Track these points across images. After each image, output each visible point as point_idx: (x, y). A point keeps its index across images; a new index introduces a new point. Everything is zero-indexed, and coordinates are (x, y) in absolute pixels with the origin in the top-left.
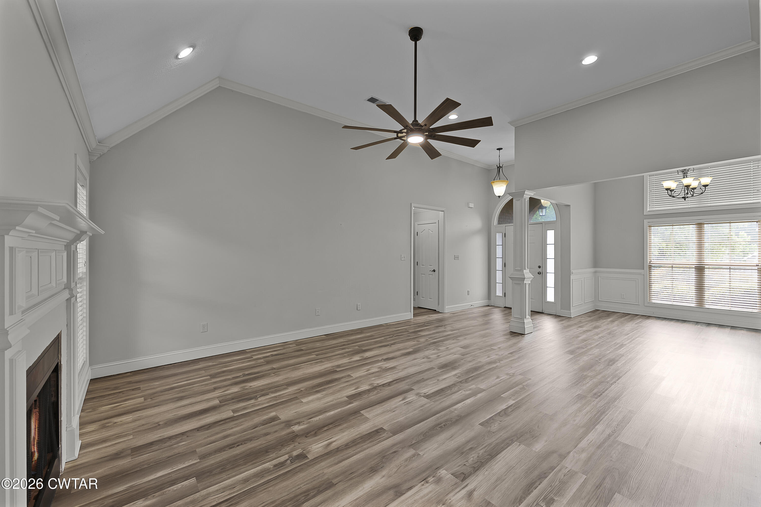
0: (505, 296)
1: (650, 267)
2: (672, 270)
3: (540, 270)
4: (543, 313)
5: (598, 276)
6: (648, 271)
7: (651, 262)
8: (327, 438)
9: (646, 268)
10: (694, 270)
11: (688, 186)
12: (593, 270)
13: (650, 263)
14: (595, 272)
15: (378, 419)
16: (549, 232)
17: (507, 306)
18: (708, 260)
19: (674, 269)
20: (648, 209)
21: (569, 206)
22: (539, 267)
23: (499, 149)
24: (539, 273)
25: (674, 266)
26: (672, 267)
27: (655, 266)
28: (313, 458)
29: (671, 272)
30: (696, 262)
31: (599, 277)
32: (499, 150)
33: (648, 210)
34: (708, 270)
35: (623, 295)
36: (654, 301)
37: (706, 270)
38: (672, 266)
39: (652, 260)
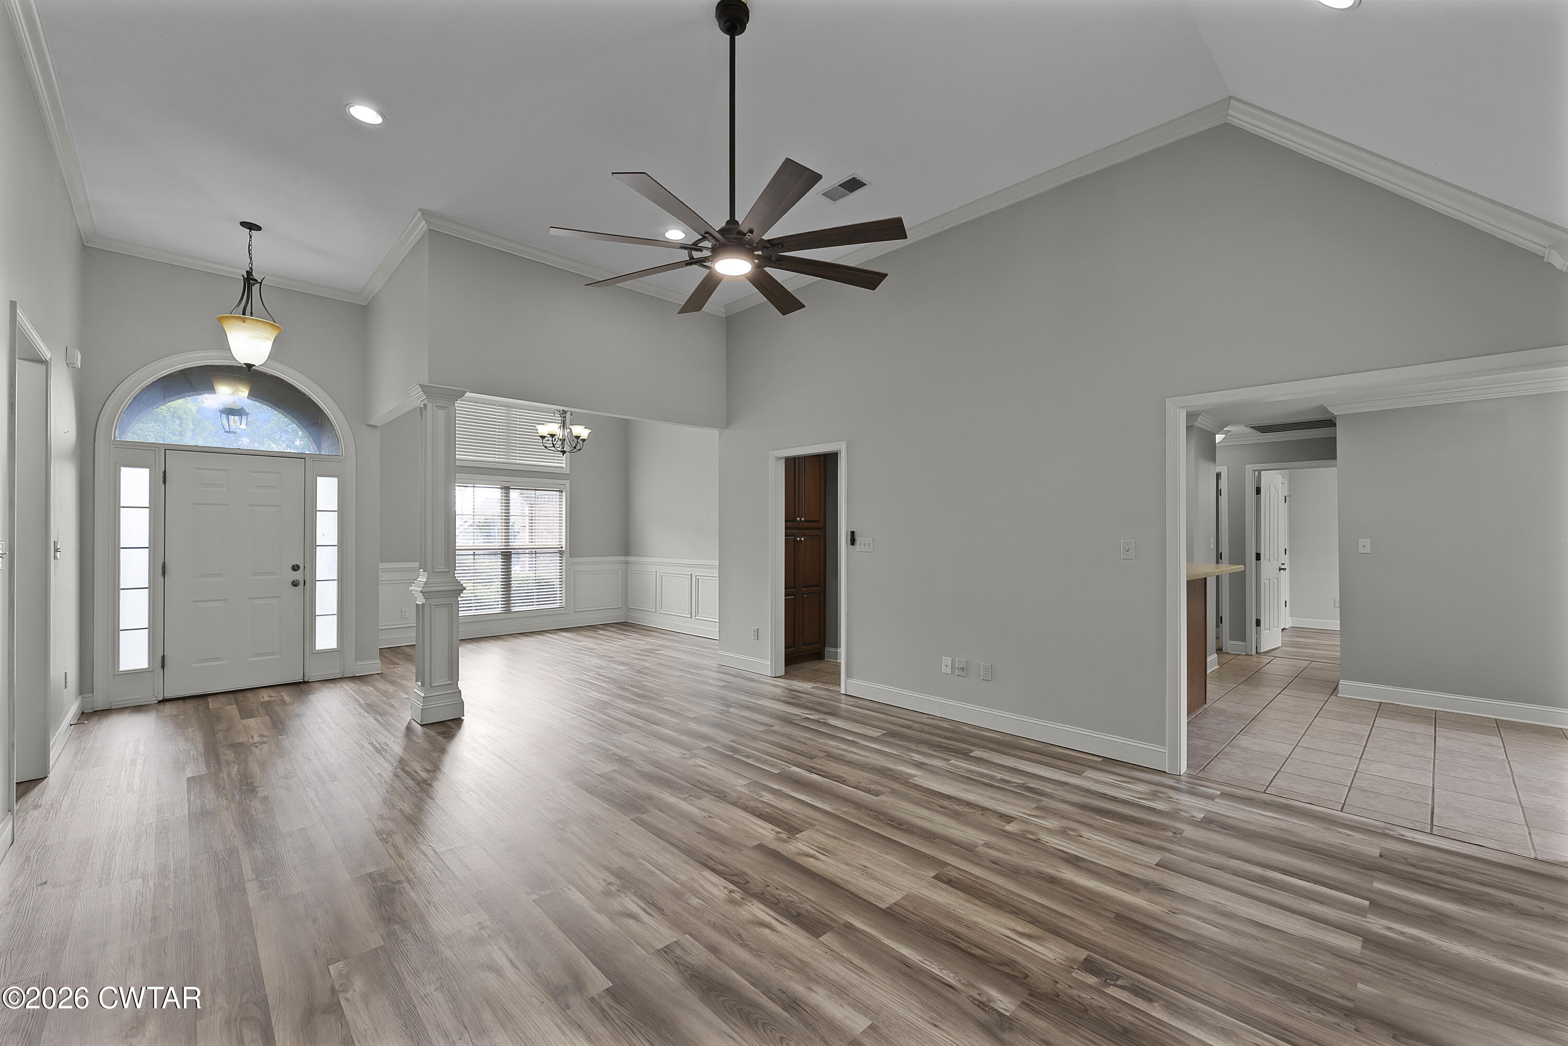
0: (163, 667)
8: (1009, 942)
11: (577, 437)
15: (901, 883)
17: (168, 695)
19: (476, 557)
23: (251, 227)
24: (295, 584)
25: (477, 552)
26: (474, 555)
28: (1083, 950)
32: (251, 229)
34: (516, 556)
38: (474, 553)
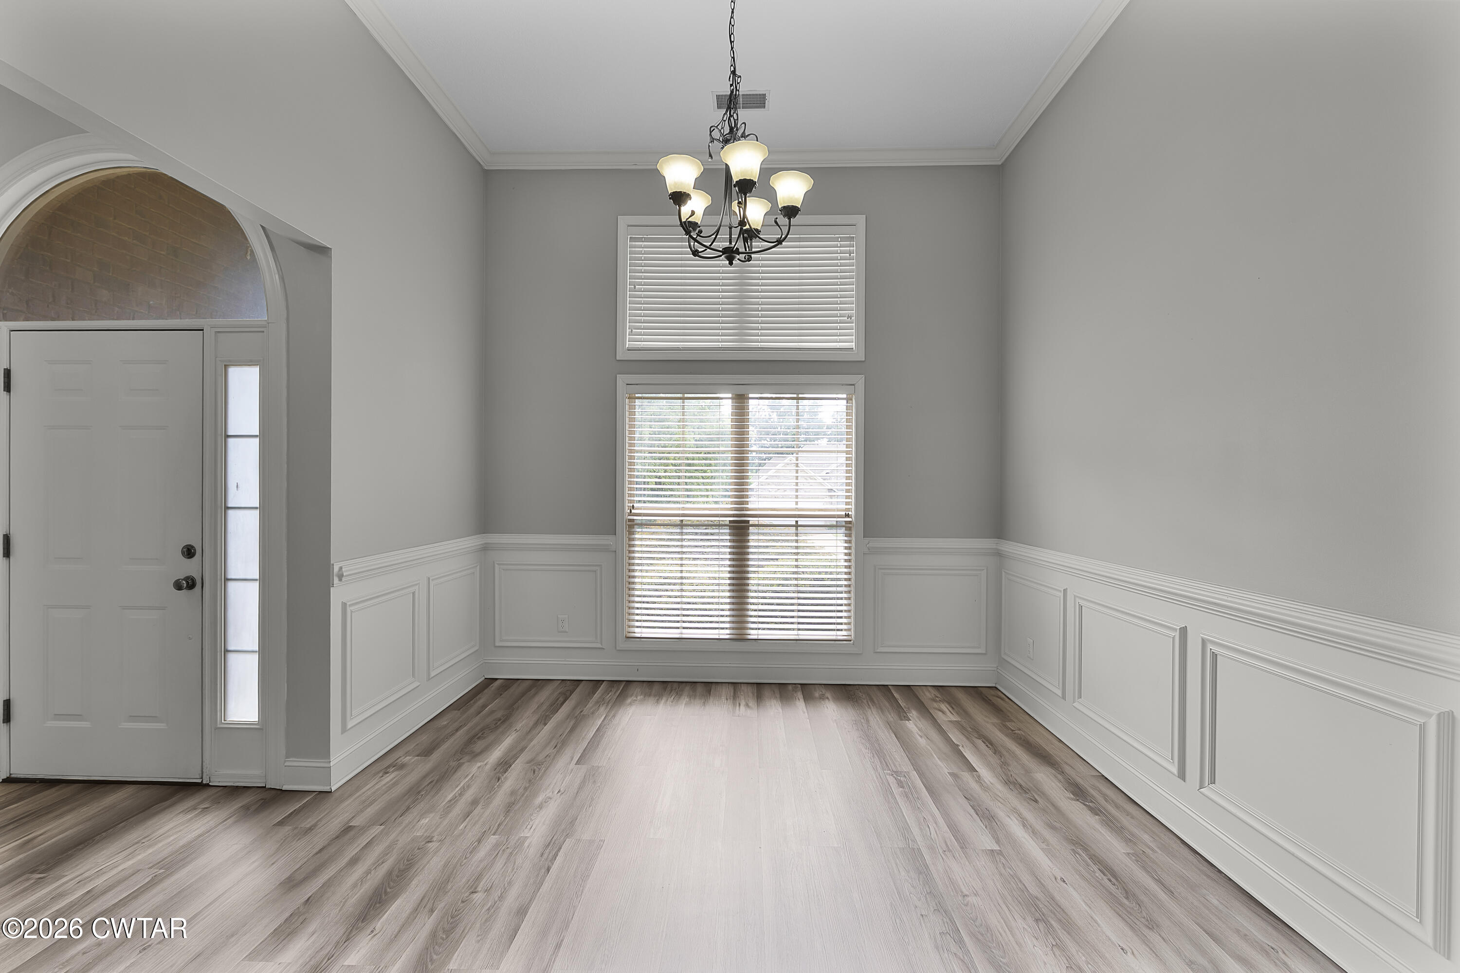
1: (631, 525)
2: (682, 534)
3: (190, 567)
4: (208, 785)
5: (494, 562)
6: (626, 539)
7: (633, 511)
9: (621, 527)
10: (728, 531)
12: (473, 542)
13: (630, 514)
14: (485, 549)
16: (234, 373)
18: (756, 503)
20: (628, 343)
21: (322, 251)
22: (189, 552)
27: (644, 522)
29: (678, 540)
30: (731, 509)
31: (496, 565)
33: (627, 346)
35: (563, 621)
36: (639, 632)
37: (752, 530)
39: (636, 505)
